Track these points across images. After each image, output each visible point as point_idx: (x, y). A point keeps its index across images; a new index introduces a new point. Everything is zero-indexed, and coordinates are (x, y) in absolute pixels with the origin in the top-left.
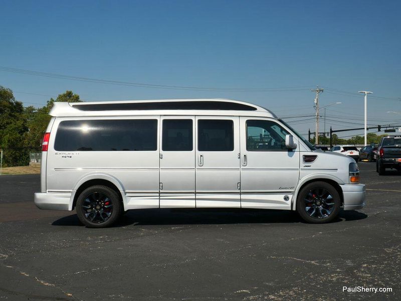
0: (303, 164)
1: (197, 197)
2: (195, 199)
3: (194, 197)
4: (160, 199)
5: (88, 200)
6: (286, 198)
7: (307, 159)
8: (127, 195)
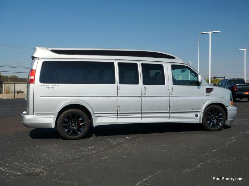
0: (206, 94)
1: (142, 116)
2: (142, 117)
3: (141, 116)
4: (118, 118)
5: (66, 120)
6: (197, 116)
7: (208, 90)
8: (96, 115)
